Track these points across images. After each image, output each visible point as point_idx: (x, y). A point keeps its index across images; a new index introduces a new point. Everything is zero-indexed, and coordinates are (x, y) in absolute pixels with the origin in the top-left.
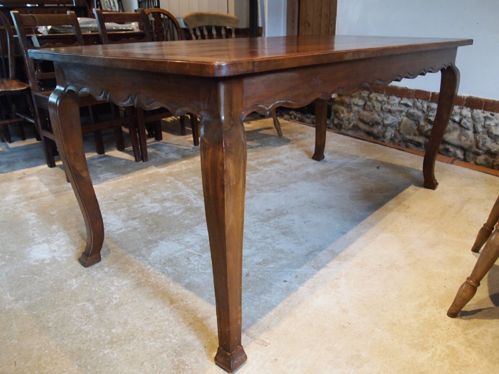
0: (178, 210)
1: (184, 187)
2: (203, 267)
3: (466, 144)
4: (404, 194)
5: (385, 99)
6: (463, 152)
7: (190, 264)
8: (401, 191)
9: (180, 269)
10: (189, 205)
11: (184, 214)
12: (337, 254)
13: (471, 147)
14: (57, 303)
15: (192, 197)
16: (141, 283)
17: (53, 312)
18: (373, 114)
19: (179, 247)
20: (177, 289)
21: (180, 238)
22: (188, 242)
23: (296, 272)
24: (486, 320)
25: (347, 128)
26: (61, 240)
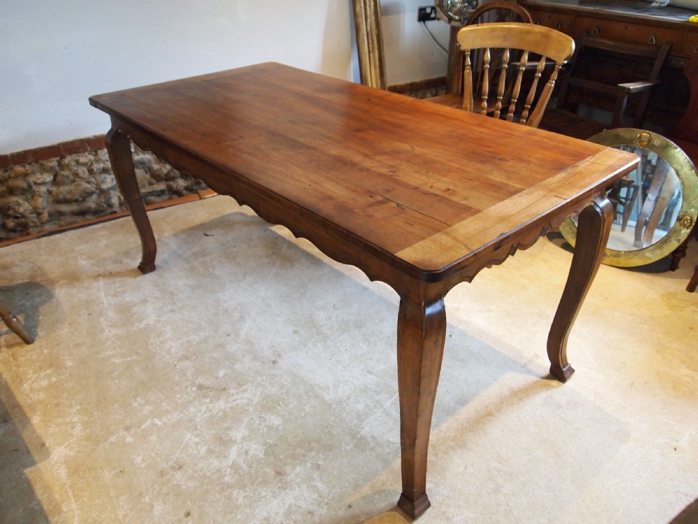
0: (264, 420)
1: (174, 417)
5: (92, 157)
10: (250, 408)
11: (284, 413)
15: (222, 405)
18: (78, 185)
21: (353, 414)
22: (366, 406)
25: (38, 224)
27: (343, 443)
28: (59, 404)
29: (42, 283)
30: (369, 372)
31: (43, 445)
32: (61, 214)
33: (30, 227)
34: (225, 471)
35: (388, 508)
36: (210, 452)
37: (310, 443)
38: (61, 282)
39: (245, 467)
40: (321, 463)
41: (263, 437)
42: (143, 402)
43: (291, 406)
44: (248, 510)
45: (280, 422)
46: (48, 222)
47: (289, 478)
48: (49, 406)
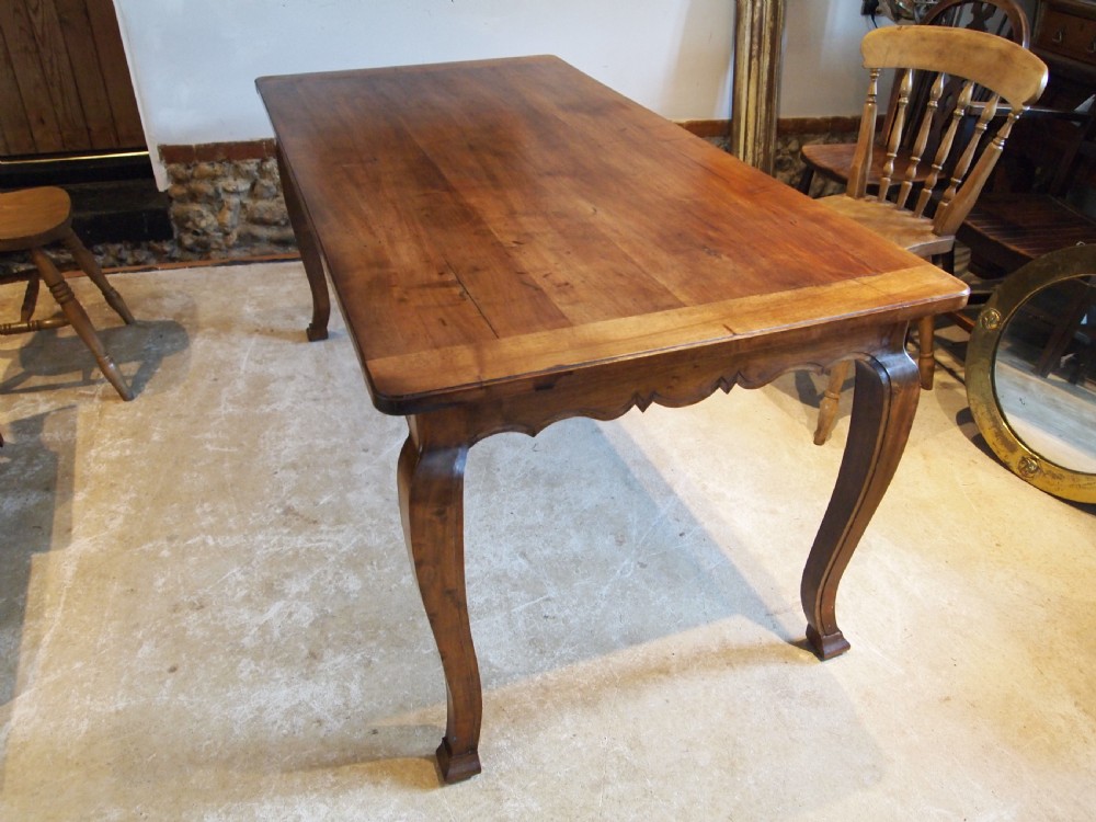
0: (339, 578)
1: (233, 540)
2: (586, 606)
9: (573, 637)
10: (332, 557)
12: (648, 461)
15: (300, 542)
16: (583, 699)
20: (630, 657)
23: (666, 516)
25: (224, 247)
27: (421, 643)
28: (115, 485)
29: (185, 326)
30: (523, 555)
31: (70, 530)
32: (255, 238)
33: (214, 249)
34: (250, 630)
35: (424, 754)
36: (248, 598)
37: (378, 628)
38: (208, 330)
39: (276, 633)
40: (375, 659)
41: (324, 600)
42: (209, 510)
43: (386, 570)
44: (245, 690)
45: (358, 588)
46: (234, 246)
47: (321, 667)
48: (103, 485)
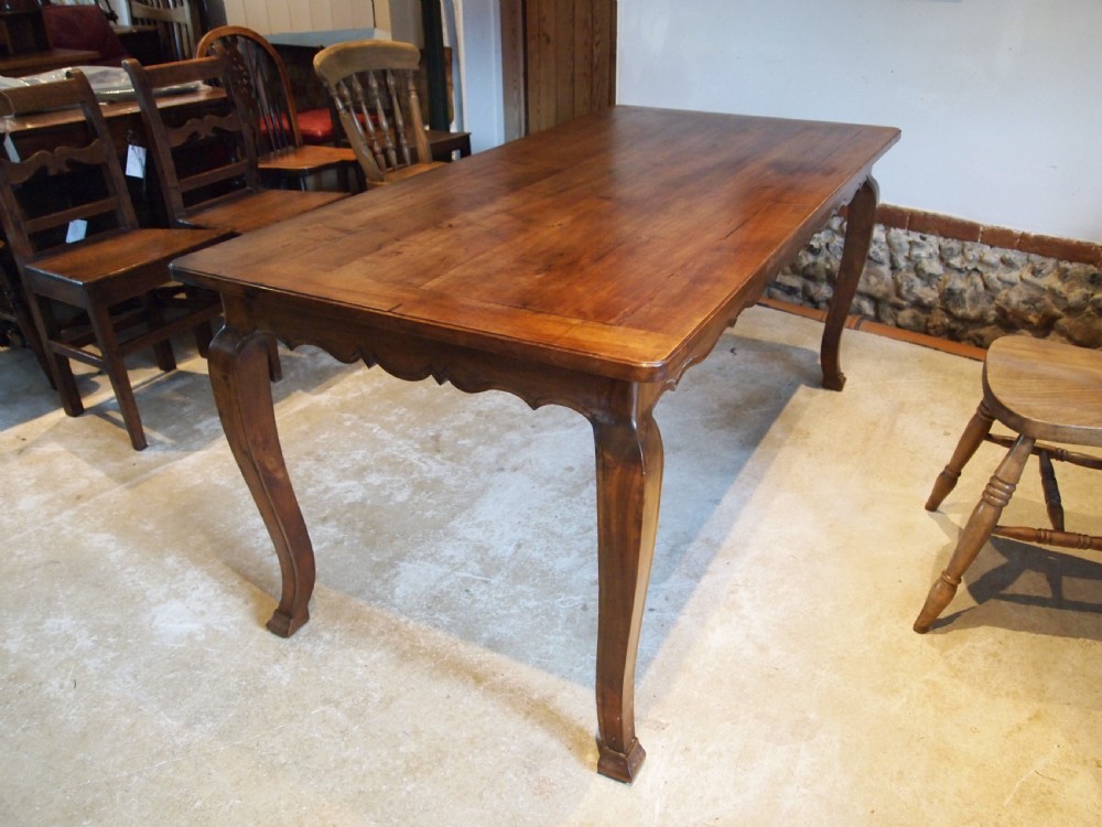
0: (400, 489)
1: (386, 436)
2: (502, 604)
3: (878, 291)
4: (793, 407)
6: (873, 305)
7: (474, 602)
8: (787, 400)
9: (462, 614)
10: (416, 475)
11: (417, 499)
12: (719, 546)
13: (887, 295)
14: (270, 717)
15: (414, 457)
16: (404, 652)
17: (273, 736)
19: (441, 571)
20: (474, 654)
21: (433, 549)
22: (452, 557)
23: (662, 590)
24: (970, 630)
26: (202, 588)
27: (381, 552)
30: (519, 546)
36: (345, 470)
40: (346, 543)
41: (375, 495)
42: (401, 413)
43: (430, 501)
45: (400, 500)
